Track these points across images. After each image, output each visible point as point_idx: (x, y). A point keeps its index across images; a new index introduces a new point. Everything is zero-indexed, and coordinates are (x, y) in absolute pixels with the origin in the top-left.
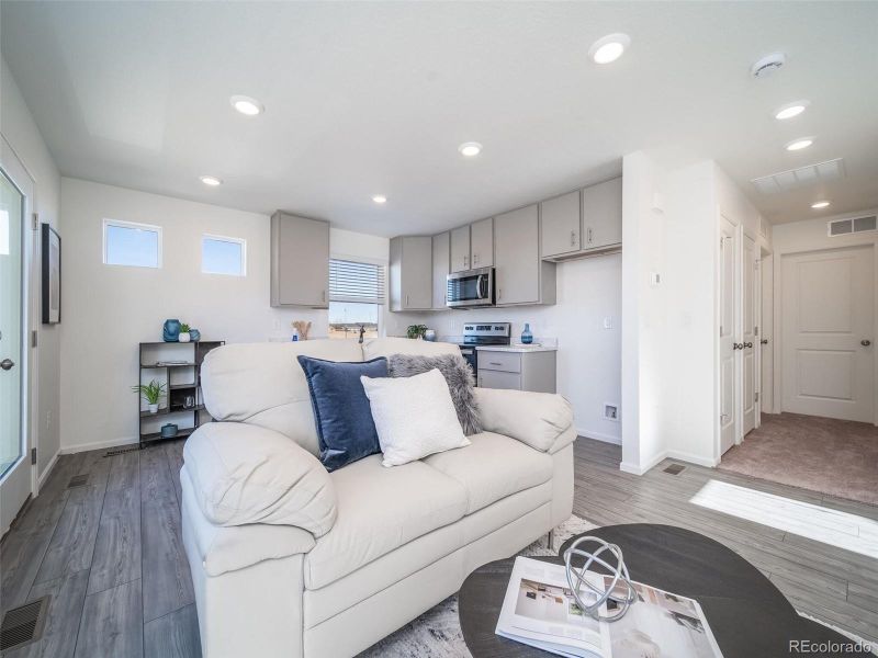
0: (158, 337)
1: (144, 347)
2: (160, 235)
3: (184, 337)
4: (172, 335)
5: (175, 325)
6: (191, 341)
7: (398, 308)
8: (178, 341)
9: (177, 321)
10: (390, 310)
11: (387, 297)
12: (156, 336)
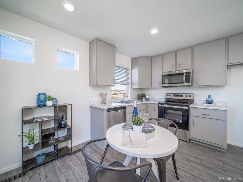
0: (34, 104)
1: (25, 111)
2: (34, 44)
3: (49, 103)
4: (42, 102)
5: (44, 96)
6: (53, 105)
7: (137, 86)
8: (45, 106)
9: (44, 94)
10: (131, 87)
11: (130, 82)
12: (33, 103)
